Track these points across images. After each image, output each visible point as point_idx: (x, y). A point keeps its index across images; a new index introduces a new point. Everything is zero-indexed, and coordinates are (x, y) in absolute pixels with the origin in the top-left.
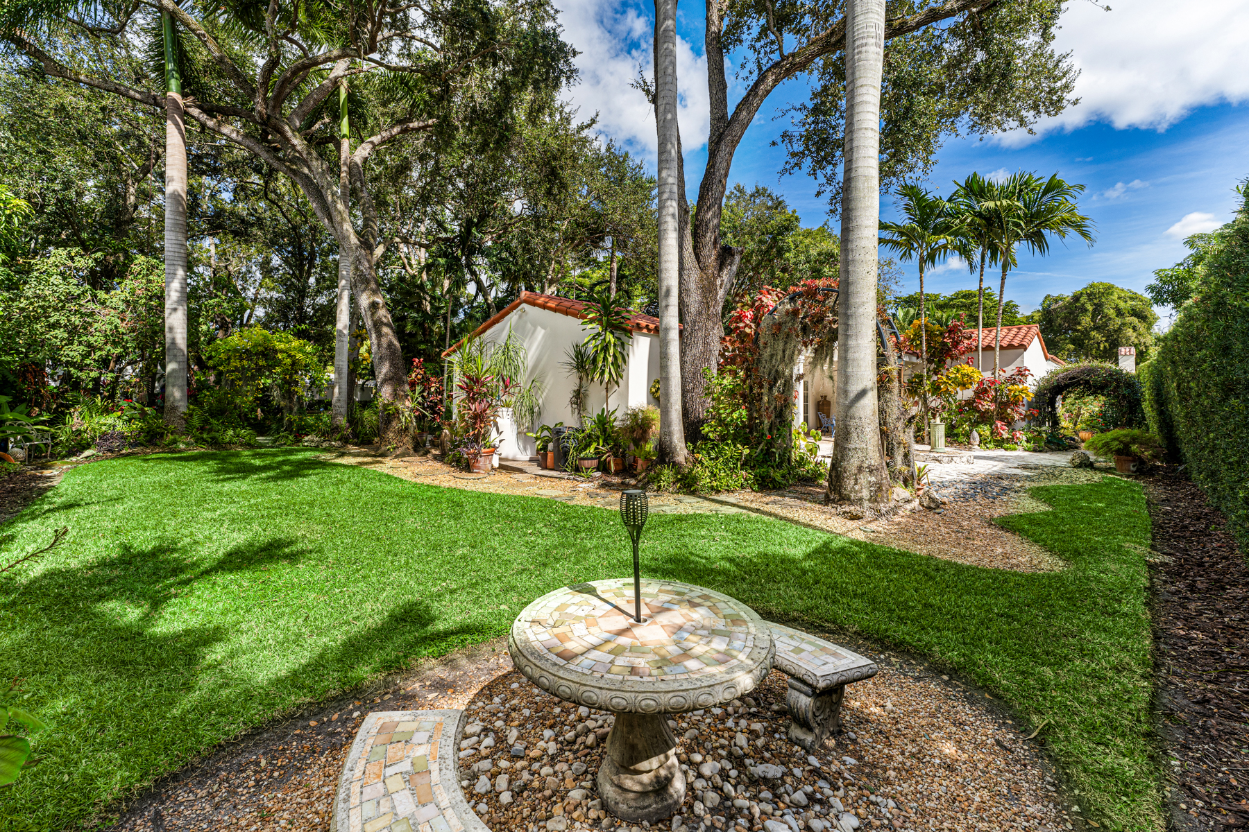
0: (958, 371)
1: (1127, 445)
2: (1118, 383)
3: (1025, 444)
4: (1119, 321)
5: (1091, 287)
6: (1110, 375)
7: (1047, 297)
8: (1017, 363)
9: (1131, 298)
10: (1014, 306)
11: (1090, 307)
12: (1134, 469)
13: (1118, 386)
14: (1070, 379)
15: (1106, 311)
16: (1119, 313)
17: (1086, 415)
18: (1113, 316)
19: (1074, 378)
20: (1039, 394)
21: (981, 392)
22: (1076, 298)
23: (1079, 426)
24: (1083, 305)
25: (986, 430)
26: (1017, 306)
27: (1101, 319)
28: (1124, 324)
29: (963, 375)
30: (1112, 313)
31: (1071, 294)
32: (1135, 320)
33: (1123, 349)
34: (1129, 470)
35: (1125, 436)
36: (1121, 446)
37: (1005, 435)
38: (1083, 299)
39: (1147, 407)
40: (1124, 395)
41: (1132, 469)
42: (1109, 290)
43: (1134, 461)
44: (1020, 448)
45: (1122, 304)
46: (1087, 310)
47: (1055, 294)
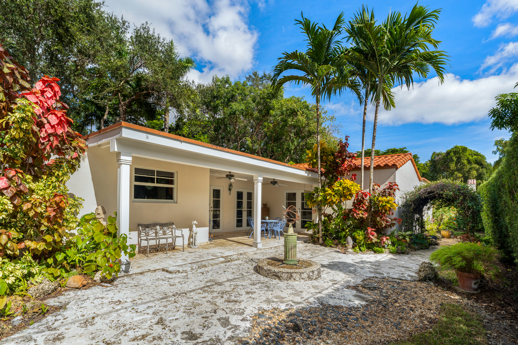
0: (341, 185)
1: (469, 261)
2: (465, 197)
3: (391, 247)
4: (469, 166)
5: (455, 147)
6: (459, 190)
7: (434, 153)
8: (390, 180)
9: (475, 155)
10: (417, 157)
11: (455, 159)
12: (476, 287)
13: (464, 199)
14: (429, 193)
15: (462, 161)
16: (469, 162)
17: (446, 219)
18: (466, 164)
19: (432, 192)
20: (406, 205)
21: (358, 203)
22: (448, 153)
23: (442, 227)
24: (451, 157)
25: (360, 235)
26: (418, 158)
27: (460, 165)
28: (471, 168)
29: (344, 188)
30: (465, 162)
31: (445, 152)
32: (477, 166)
33: (470, 181)
34: (470, 288)
35: (469, 250)
36: (464, 263)
37: (375, 240)
38: (452, 154)
39: (485, 217)
40: (469, 207)
41: (474, 286)
42: (465, 149)
43: (476, 278)
44: (387, 250)
45: (470, 158)
46: (453, 160)
47: (438, 152)
